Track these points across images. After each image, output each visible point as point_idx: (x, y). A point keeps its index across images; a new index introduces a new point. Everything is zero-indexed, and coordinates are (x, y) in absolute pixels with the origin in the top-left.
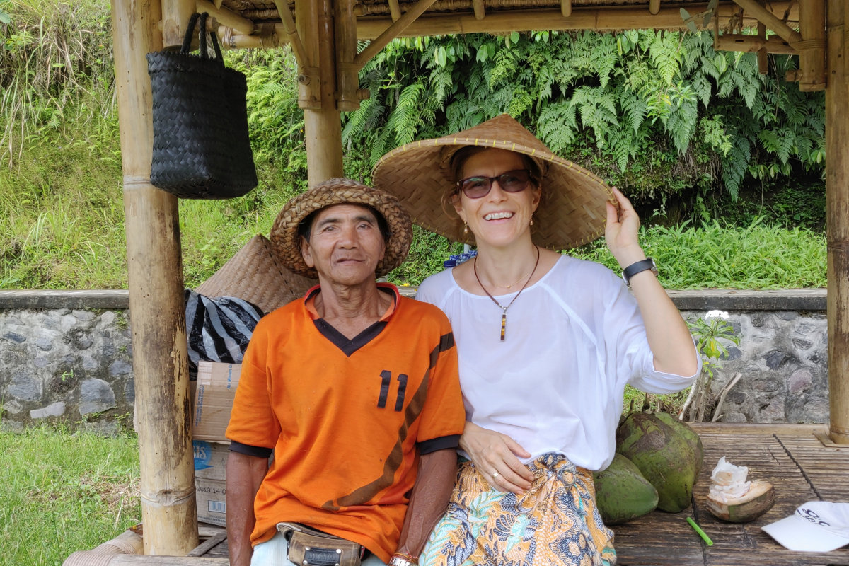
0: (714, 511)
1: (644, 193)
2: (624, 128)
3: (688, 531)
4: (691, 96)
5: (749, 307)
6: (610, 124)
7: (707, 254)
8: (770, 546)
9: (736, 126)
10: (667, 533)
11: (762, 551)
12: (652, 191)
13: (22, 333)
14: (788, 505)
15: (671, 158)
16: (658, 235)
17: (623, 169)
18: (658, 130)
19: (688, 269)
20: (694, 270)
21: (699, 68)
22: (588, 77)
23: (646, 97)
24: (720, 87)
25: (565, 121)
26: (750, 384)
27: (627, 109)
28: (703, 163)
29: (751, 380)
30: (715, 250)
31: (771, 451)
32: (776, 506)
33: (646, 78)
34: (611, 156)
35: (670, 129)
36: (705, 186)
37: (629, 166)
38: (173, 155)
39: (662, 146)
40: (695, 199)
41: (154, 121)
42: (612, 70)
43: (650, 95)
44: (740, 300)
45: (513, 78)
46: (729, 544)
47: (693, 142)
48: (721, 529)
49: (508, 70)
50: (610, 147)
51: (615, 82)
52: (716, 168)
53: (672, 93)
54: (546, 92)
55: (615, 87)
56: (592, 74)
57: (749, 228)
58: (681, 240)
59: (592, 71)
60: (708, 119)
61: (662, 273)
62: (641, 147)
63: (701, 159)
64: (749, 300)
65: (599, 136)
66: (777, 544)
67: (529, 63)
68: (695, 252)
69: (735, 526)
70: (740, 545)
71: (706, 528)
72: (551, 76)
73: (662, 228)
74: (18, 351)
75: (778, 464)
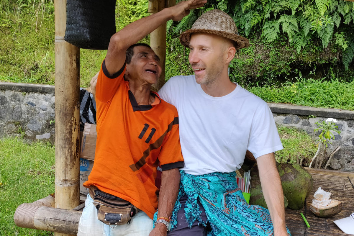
0: (313, 211)
1: (307, 64)
2: (300, 34)
3: (300, 219)
4: (332, 22)
5: (347, 118)
6: (295, 32)
7: (331, 93)
8: (336, 230)
9: (350, 37)
10: (290, 219)
11: (332, 232)
12: (310, 63)
13: (34, 102)
14: (348, 211)
15: (320, 49)
16: (311, 83)
17: (298, 52)
18: (315, 37)
19: (322, 99)
20: (325, 99)
21: (336, 10)
22: (287, 10)
23: (312, 21)
24: (345, 19)
25: (275, 29)
26: (344, 152)
27: (302, 26)
28: (334, 53)
29: (345, 150)
30: (335, 91)
31: (345, 185)
32: (342, 211)
33: (312, 13)
34: (294, 46)
35: (321, 36)
36: (334, 63)
37: (301, 51)
38: (74, 28)
39: (317, 44)
40: (329, 68)
41: (67, 11)
42: (297, 8)
43: (313, 20)
44: (343, 114)
45: (253, 8)
46: (317, 228)
47: (331, 43)
48: (316, 220)
49: (252, 5)
50: (293, 42)
51: (299, 13)
52: (340, 55)
53: (323, 20)
54: (268, 15)
55: (298, 16)
56: (289, 9)
57: (351, 83)
58: (321, 86)
59: (288, 8)
60: (338, 33)
61: (311, 99)
62: (307, 43)
63: (333, 51)
64: (348, 115)
65: (290, 37)
66: (340, 230)
67: (261, 2)
68: (326, 91)
69: (322, 219)
70: (322, 228)
71: (308, 218)
72: (270, 9)
73: (313, 80)
74: (33, 110)
75: (347, 191)
